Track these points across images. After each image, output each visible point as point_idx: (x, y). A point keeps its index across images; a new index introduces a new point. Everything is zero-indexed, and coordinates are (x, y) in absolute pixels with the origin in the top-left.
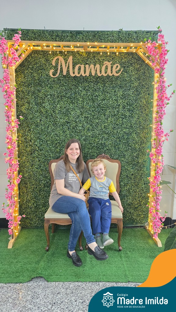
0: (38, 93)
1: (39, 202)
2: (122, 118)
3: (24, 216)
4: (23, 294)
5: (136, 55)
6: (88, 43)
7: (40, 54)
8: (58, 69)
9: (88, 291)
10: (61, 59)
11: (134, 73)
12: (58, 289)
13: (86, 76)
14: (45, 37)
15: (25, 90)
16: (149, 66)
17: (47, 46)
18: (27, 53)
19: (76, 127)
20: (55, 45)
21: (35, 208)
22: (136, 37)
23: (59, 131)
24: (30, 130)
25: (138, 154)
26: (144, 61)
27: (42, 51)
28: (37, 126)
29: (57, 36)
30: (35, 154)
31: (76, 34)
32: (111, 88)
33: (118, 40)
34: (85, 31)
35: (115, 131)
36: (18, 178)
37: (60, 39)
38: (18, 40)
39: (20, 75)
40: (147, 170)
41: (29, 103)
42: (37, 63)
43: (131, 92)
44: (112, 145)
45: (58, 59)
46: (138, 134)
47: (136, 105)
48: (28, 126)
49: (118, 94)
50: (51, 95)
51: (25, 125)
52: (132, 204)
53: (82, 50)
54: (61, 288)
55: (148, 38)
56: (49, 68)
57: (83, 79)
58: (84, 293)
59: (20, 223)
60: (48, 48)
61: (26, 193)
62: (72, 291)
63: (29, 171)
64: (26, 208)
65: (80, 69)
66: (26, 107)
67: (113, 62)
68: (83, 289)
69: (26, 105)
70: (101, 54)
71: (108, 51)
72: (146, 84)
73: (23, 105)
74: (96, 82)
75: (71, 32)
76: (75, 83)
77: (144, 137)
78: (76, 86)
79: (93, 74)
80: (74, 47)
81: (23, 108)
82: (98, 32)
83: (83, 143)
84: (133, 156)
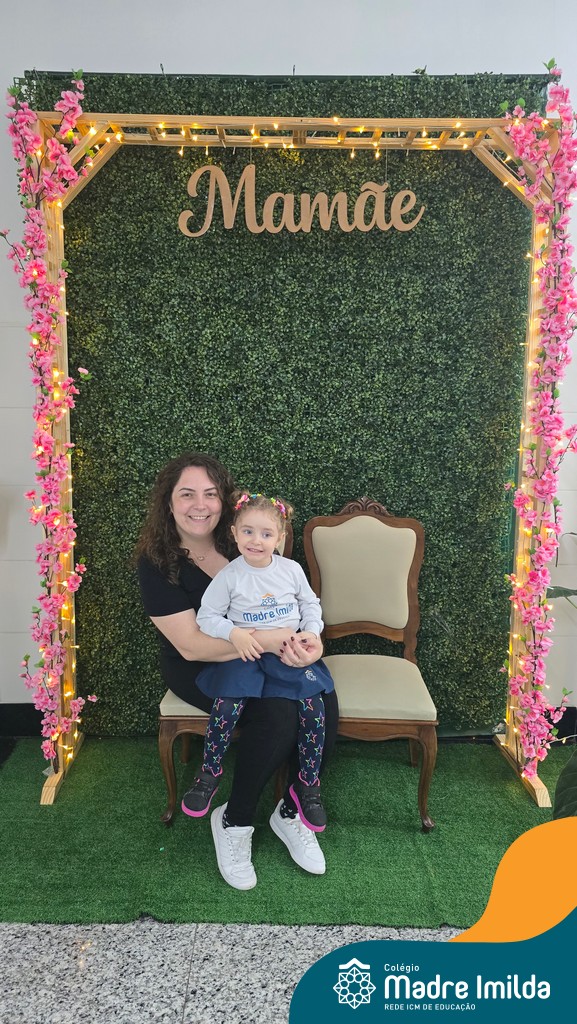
0: (137, 290)
1: (141, 653)
2: (421, 372)
3: (93, 699)
4: (91, 958)
5: (472, 159)
6: (309, 121)
7: (146, 158)
8: (205, 207)
9: (306, 952)
10: (218, 174)
11: (462, 220)
12: (204, 946)
13: (301, 230)
14: (163, 100)
15: (96, 278)
16: (515, 197)
17: (170, 131)
18: (103, 154)
19: (265, 404)
20: (196, 126)
21: (129, 671)
22: (473, 96)
23: (207, 417)
24: (112, 414)
25: (476, 496)
26: (497, 181)
27: (153, 147)
28: (135, 399)
29: (205, 95)
30: (127, 493)
31: (269, 88)
32: (386, 273)
33: (411, 106)
34: (298, 77)
35: (398, 418)
36: (73, 573)
37: (214, 107)
38: (74, 109)
39: (80, 227)
40: (503, 550)
41: (108, 323)
42: (134, 189)
43: (451, 286)
44: (387, 466)
45: (206, 175)
46: (475, 429)
47: (469, 331)
48: (105, 401)
49: (408, 292)
50: (181, 295)
51: (94, 396)
52: (451, 662)
53: (287, 143)
54: (214, 942)
55: (513, 101)
56: (174, 204)
57: (291, 241)
58: (290, 961)
59: (79, 721)
60: (173, 138)
61: (99, 622)
62: (252, 952)
63: (109, 550)
64: (100, 671)
65: (279, 206)
66: (99, 338)
67: (391, 183)
68: (288, 945)
69: (101, 330)
70: (353, 155)
71: (375, 144)
72: (504, 257)
73: (91, 329)
74: (333, 250)
75: (251, 81)
76: (264, 254)
77: (496, 440)
78: (265, 263)
79: (326, 226)
80: (261, 135)
81: (90, 339)
82: (342, 79)
83: (289, 458)
84: (457, 504)
